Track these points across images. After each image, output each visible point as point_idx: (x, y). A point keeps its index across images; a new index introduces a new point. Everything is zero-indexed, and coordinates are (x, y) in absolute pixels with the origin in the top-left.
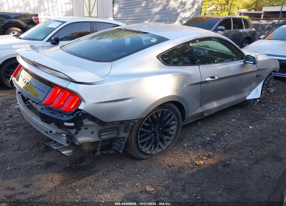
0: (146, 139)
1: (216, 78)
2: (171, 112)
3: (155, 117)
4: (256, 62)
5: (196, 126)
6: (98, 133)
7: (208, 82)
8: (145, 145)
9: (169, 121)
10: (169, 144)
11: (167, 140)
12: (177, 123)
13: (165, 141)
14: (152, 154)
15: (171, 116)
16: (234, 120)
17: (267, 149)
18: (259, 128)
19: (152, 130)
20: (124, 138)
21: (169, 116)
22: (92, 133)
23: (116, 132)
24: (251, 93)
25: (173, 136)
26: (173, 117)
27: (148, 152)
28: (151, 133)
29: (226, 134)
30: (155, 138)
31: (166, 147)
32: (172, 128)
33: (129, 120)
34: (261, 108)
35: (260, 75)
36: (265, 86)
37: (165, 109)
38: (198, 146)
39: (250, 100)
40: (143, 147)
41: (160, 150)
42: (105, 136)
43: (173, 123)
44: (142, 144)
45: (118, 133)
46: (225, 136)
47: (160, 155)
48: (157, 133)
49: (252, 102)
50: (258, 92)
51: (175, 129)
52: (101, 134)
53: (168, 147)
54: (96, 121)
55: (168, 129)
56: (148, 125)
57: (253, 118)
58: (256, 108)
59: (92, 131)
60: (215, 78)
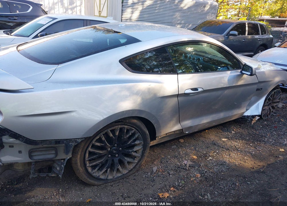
0: (97, 162)
1: (200, 90)
2: (133, 130)
3: (111, 135)
4: (253, 73)
5: (176, 145)
6: (28, 153)
7: (189, 95)
8: (97, 169)
9: (132, 140)
10: (132, 167)
11: (129, 163)
12: (143, 143)
13: (126, 163)
14: (107, 180)
15: (133, 134)
16: (225, 140)
17: (256, 182)
18: (253, 152)
19: (108, 151)
20: (64, 159)
21: (130, 134)
22: (20, 152)
23: (54, 152)
24: (250, 108)
25: (137, 158)
26: (136, 136)
27: (102, 177)
28: (106, 155)
29: (210, 158)
30: (113, 160)
31: (127, 171)
32: (136, 149)
33: (68, 139)
34: (262, 125)
35: (262, 89)
36: (267, 101)
37: (125, 126)
38: (169, 171)
39: (248, 116)
40: (94, 171)
41: (119, 175)
42: (39, 156)
43: (137, 142)
44: (93, 167)
45: (56, 154)
46: (208, 159)
47: (118, 181)
48: (116, 153)
49: (249, 119)
50: (258, 108)
51: (140, 149)
52: (32, 154)
53: (130, 171)
54: (21, 139)
55: (131, 150)
56: (101, 145)
57: (249, 139)
58: (256, 125)
59: (20, 150)
60: (198, 90)
